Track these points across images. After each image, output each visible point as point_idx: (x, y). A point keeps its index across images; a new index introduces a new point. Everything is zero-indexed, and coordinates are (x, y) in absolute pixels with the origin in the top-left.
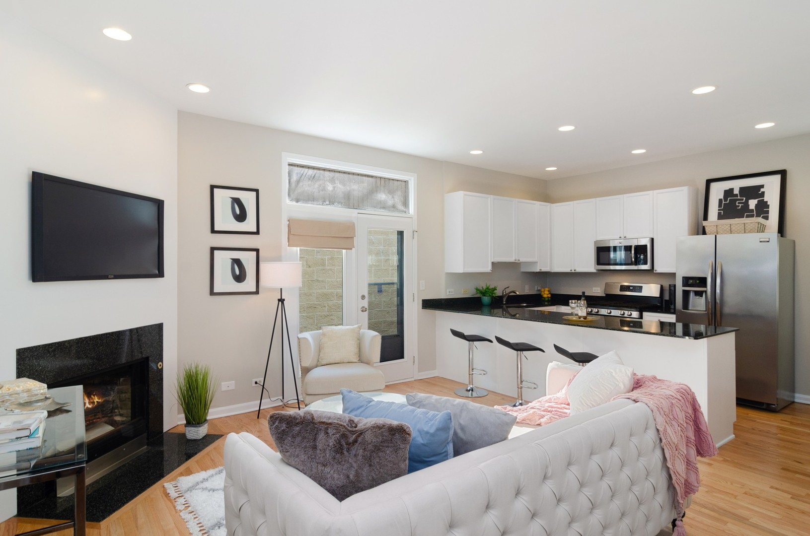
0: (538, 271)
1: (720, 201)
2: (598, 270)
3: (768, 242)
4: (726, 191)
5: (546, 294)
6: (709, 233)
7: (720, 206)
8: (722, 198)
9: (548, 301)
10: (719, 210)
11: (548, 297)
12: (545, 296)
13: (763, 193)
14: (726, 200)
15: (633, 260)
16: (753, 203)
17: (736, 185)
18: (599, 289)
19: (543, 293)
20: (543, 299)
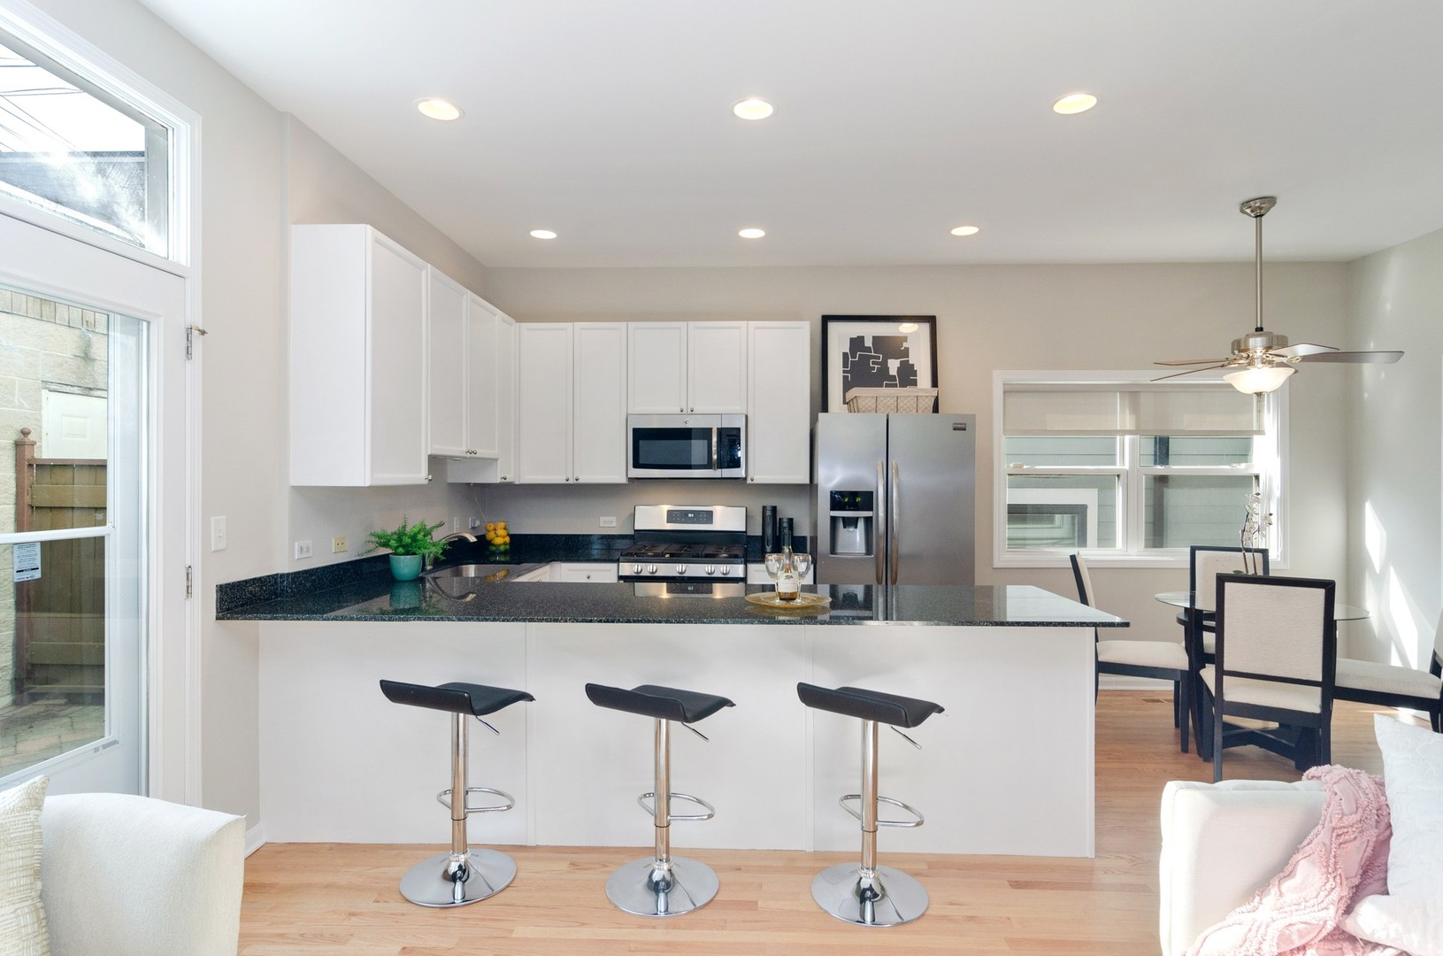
0: (498, 480)
1: (845, 355)
2: (630, 479)
3: (964, 429)
4: (852, 340)
5: (500, 539)
6: (864, 409)
7: (845, 365)
8: (848, 351)
9: (505, 553)
10: (844, 372)
11: (505, 544)
12: (499, 541)
13: (907, 349)
14: (854, 356)
15: (715, 457)
16: (893, 366)
17: (869, 331)
18: (614, 519)
19: (491, 535)
20: (494, 548)
